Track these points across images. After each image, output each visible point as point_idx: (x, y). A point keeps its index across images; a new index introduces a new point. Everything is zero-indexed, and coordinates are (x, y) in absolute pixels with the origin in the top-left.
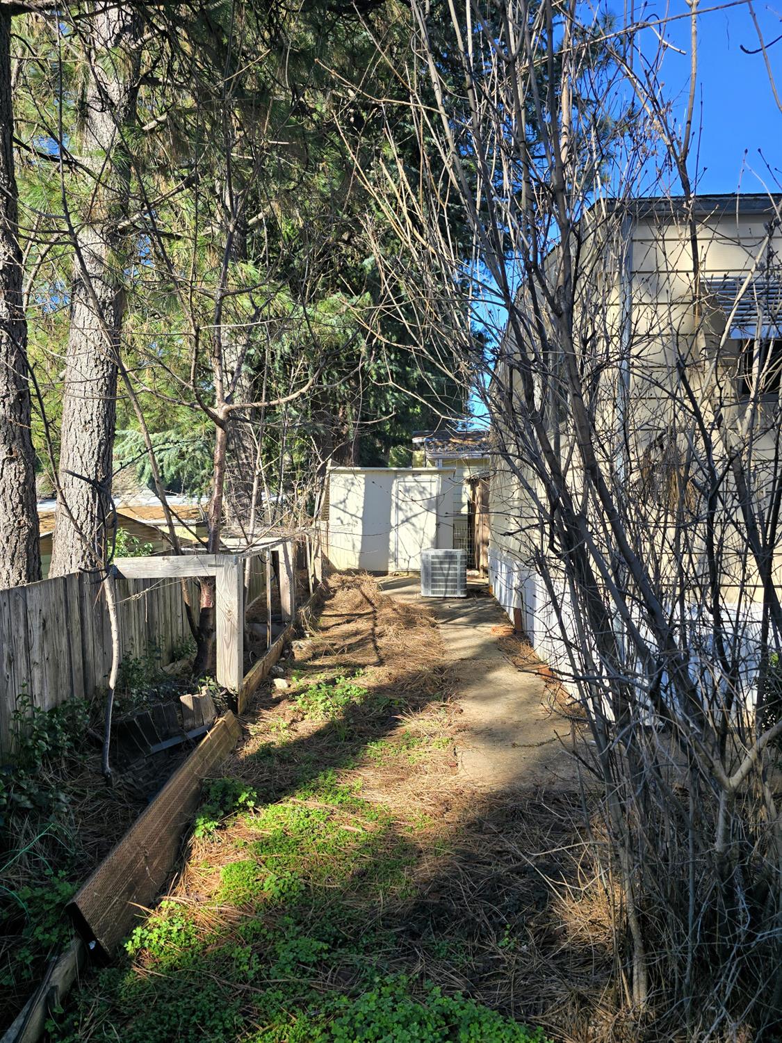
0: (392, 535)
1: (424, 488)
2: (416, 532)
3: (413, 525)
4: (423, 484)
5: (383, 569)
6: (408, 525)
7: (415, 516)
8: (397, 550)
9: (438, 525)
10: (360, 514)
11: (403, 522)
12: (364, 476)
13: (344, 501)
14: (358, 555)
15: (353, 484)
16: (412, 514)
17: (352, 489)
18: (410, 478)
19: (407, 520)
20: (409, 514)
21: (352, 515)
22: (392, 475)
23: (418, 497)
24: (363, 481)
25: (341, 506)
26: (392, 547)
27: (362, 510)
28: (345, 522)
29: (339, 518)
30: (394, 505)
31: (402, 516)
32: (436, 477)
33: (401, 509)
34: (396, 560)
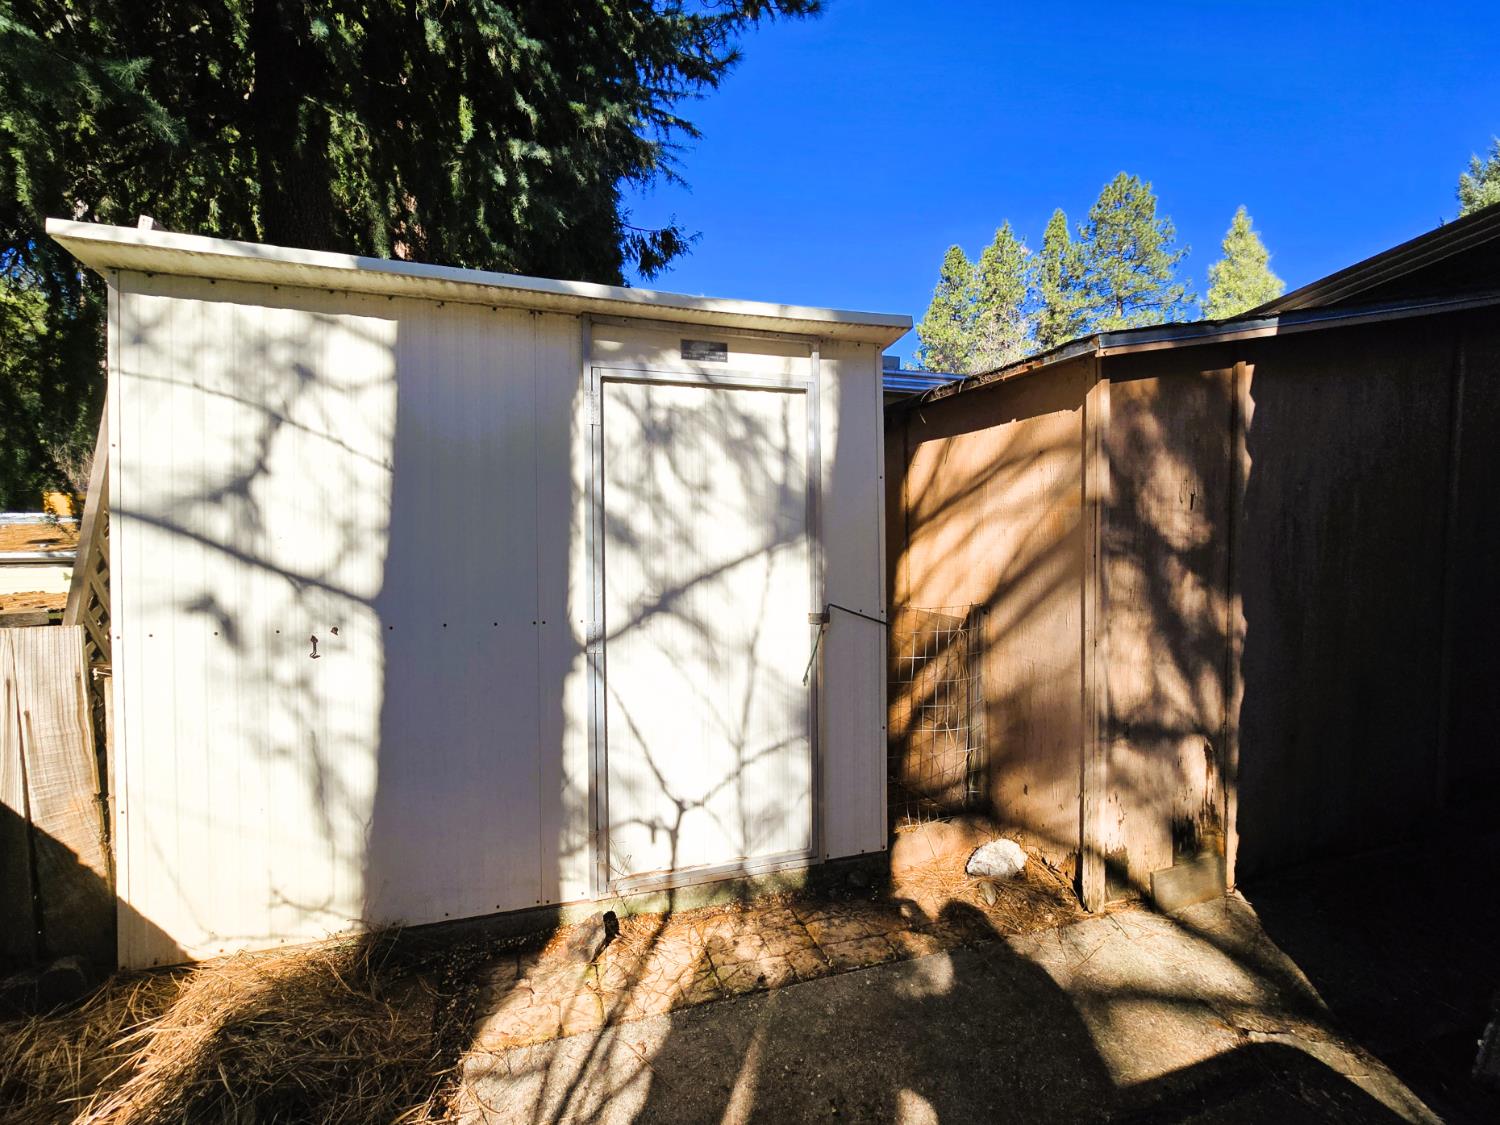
0: (578, 693)
1: (747, 420)
2: (712, 661)
3: (700, 627)
4: (744, 401)
5: (518, 900)
6: (665, 627)
7: (710, 576)
8: (600, 776)
9: (823, 618)
10: (363, 573)
11: (642, 615)
12: (386, 328)
13: (240, 487)
14: (350, 833)
15: (305, 374)
16: (692, 565)
17: (304, 409)
18: (672, 364)
19: (667, 600)
20: (677, 566)
21: (301, 582)
22: (563, 341)
23: (725, 473)
24: (384, 364)
25: (220, 523)
26: (577, 764)
27: (375, 548)
28: (253, 626)
29: (205, 604)
30: (583, 510)
31: (627, 578)
32: (810, 369)
33: (625, 536)
34: (601, 834)
